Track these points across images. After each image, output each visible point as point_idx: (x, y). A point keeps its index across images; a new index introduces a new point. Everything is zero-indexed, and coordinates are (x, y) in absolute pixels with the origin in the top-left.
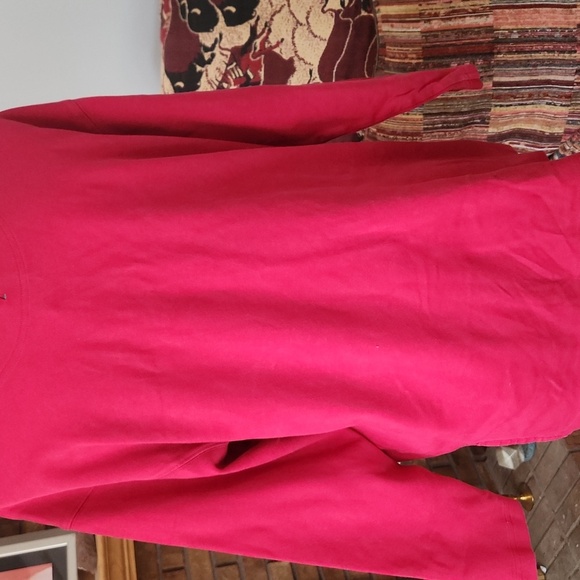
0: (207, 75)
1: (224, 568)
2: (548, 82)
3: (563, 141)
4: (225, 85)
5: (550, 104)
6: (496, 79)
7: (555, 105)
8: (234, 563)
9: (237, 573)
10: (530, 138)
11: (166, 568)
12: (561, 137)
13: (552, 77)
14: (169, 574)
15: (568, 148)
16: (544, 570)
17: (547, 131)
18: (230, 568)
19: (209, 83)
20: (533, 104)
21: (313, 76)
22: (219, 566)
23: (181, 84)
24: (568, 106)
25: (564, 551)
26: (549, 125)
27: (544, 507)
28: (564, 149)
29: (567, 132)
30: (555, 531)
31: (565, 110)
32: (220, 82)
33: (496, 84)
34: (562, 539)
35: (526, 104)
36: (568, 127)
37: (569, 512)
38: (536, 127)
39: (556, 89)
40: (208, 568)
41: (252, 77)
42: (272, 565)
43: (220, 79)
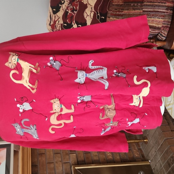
0: (62, 7)
1: (57, 154)
2: (158, 12)
3: (161, 29)
4: (67, 10)
5: (158, 18)
6: (144, 10)
7: (159, 18)
8: (60, 153)
9: (60, 156)
10: (152, 28)
11: (39, 153)
12: (161, 28)
13: (159, 10)
14: (40, 155)
15: (163, 32)
16: (150, 161)
17: (157, 26)
18: (58, 154)
19: (63, 9)
20: (153, 18)
21: (92, 9)
22: (55, 154)
23: (55, 10)
24: (163, 19)
25: (156, 155)
26: (158, 24)
27: (151, 143)
28: (162, 32)
29: (163, 27)
30: (154, 149)
31: (162, 20)
32: (66, 10)
33: (143, 11)
34: (155, 152)
35: (152, 18)
36: (163, 25)
37: (158, 143)
38: (154, 25)
39: (160, 14)
40: (52, 154)
41: (75, 8)
42: (70, 154)
43: (66, 9)
